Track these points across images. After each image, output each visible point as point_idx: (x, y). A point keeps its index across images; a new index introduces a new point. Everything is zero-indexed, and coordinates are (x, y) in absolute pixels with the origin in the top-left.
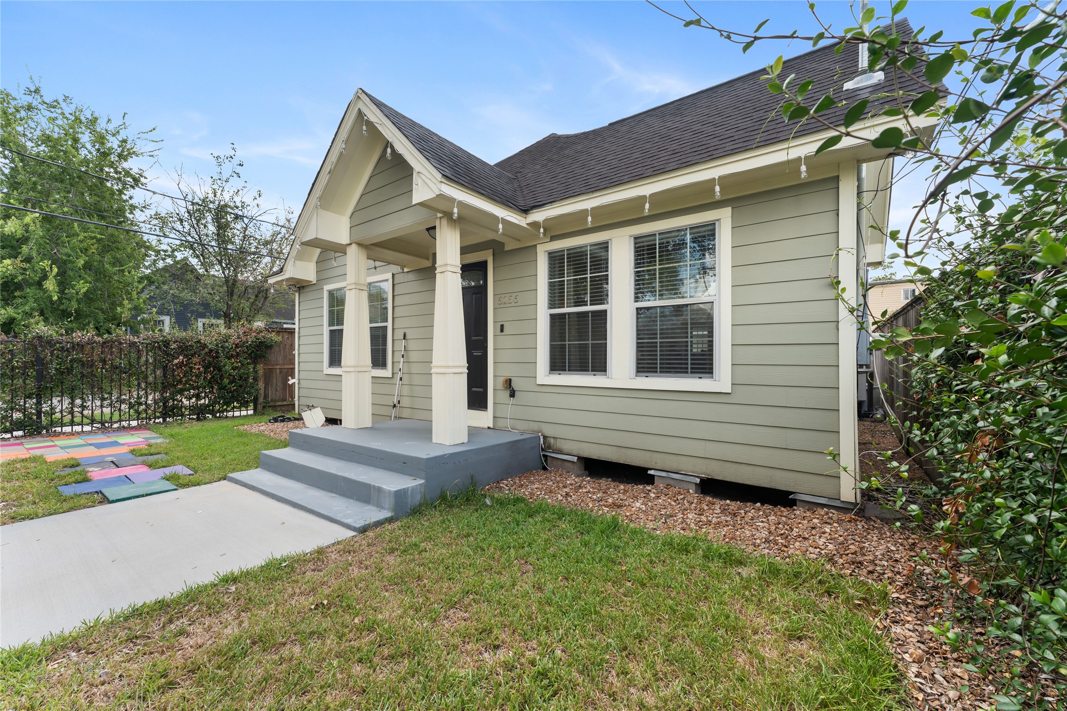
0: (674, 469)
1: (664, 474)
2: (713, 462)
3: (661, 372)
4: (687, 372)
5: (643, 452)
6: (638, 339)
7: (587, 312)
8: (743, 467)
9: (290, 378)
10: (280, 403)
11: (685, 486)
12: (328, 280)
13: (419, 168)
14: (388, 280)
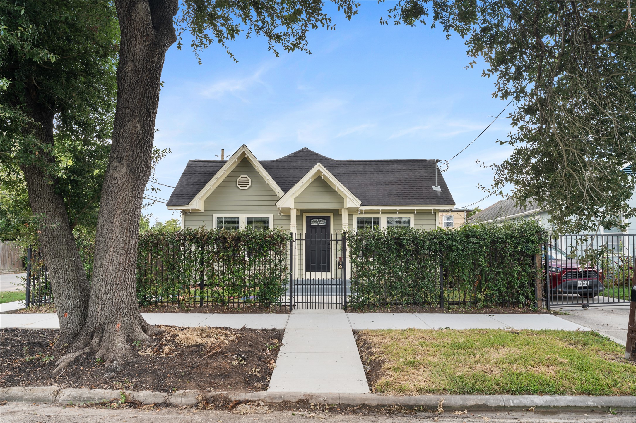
12: (216, 211)
13: (351, 197)
14: (270, 217)
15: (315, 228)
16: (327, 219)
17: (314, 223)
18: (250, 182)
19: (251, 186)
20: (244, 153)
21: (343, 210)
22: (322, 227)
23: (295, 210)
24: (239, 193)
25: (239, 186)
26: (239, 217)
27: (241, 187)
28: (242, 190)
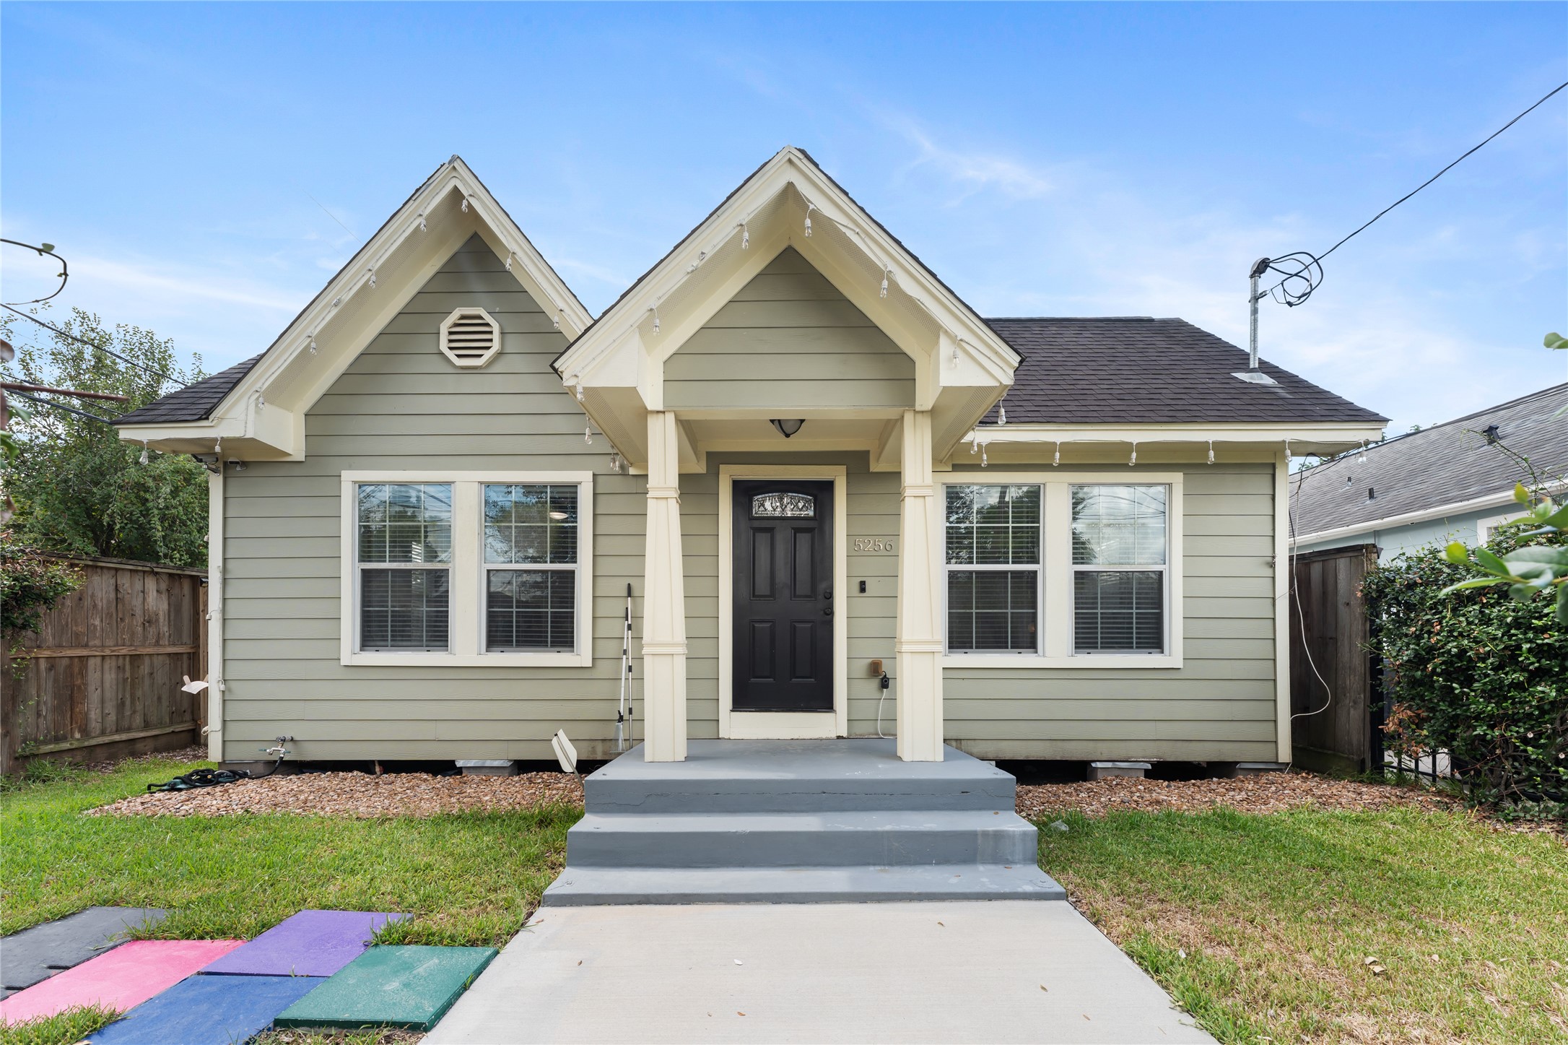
0: (1122, 757)
1: (1109, 765)
2: (1164, 743)
3: (1102, 648)
4: (1132, 648)
5: (1085, 743)
6: (1076, 608)
7: (1006, 573)
8: (1194, 743)
9: (186, 678)
10: (51, 747)
11: (1133, 774)
12: (356, 459)
13: (961, 333)
14: (580, 483)
15: (770, 530)
16: (821, 492)
17: (769, 506)
18: (496, 336)
19: (500, 354)
20: (456, 195)
21: (908, 418)
22: (798, 527)
23: (670, 418)
24: (451, 384)
25: (451, 355)
26: (453, 482)
27: (458, 356)
28: (462, 368)
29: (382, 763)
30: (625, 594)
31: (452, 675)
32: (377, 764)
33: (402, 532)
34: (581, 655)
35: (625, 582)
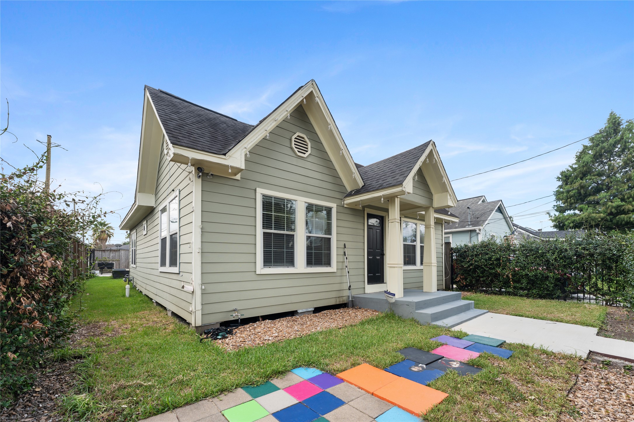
12: (262, 184)
14: (333, 207)
16: (381, 219)
18: (309, 148)
19: (311, 155)
20: (311, 93)
22: (377, 229)
25: (296, 150)
26: (297, 201)
27: (298, 151)
28: (299, 156)
29: (262, 317)
30: (343, 247)
31: (296, 276)
32: (260, 317)
33: (278, 218)
34: (333, 268)
35: (343, 243)
